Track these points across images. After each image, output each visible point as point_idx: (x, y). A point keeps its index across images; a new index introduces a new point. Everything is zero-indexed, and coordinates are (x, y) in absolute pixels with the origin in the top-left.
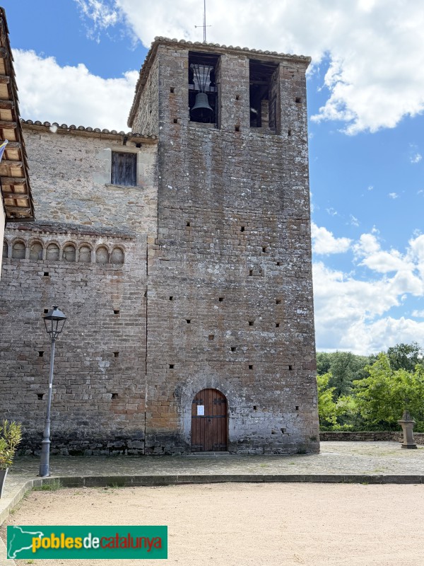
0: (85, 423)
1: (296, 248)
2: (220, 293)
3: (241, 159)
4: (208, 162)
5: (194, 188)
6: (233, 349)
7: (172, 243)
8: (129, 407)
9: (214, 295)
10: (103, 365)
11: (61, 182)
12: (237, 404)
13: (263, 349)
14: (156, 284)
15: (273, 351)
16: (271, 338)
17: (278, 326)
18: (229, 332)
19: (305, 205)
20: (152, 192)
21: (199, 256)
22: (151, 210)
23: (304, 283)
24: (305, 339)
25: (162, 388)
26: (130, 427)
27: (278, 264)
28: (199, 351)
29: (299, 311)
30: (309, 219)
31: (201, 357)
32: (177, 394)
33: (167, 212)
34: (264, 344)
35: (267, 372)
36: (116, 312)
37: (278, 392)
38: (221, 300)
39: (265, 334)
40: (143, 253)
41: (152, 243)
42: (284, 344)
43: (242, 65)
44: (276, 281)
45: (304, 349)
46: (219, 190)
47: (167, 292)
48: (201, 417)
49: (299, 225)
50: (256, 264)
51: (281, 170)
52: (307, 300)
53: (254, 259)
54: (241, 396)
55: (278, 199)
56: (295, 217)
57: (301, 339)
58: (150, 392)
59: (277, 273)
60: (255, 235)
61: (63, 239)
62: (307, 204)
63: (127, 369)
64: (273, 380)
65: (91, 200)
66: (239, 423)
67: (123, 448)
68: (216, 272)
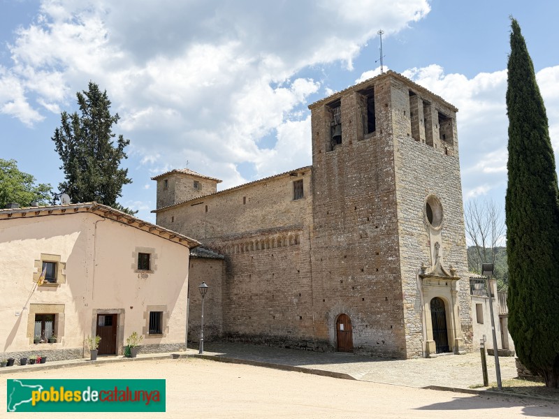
0: (290, 332)
1: (387, 214)
2: (344, 252)
3: (353, 161)
4: (336, 170)
5: (330, 189)
6: (353, 288)
7: (321, 227)
8: (306, 324)
9: (341, 255)
10: (295, 301)
11: (275, 206)
12: (356, 323)
13: (369, 287)
14: (315, 252)
15: (375, 288)
16: (373, 279)
17: (377, 270)
18: (350, 277)
19: (391, 181)
20: (310, 199)
21: (333, 232)
22: (309, 210)
23: (393, 238)
24: (394, 278)
25: (320, 313)
26: (307, 335)
27: (377, 227)
28: (335, 290)
29: (390, 259)
30: (395, 190)
31: (338, 294)
32: (327, 317)
33: (318, 209)
34: (370, 283)
35: (372, 302)
36: (299, 271)
37: (379, 316)
38: (345, 257)
39: (370, 277)
40: (307, 235)
41: (312, 228)
42: (381, 282)
43: (352, 98)
44: (375, 239)
45: (394, 285)
46: (342, 186)
47: (319, 257)
48: (342, 331)
49: (388, 196)
50: (363, 230)
51: (376, 161)
52: (395, 250)
53: (362, 227)
54: (358, 318)
55: (375, 182)
56: (386, 191)
57: (392, 278)
58: (315, 316)
59: (375, 234)
60: (362, 210)
61: (276, 236)
62: (393, 180)
63: (305, 303)
64: (376, 307)
65: (287, 211)
66: (358, 336)
67: (306, 346)
68: (342, 240)
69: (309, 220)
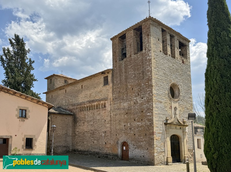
0: (101, 150)
1: (147, 91)
2: (127, 111)
3: (132, 65)
4: (124, 70)
5: (120, 80)
6: (130, 129)
7: (116, 99)
8: (108, 146)
9: (125, 112)
10: (103, 135)
11: (95, 89)
12: (131, 146)
13: (137, 129)
14: (113, 111)
15: (140, 129)
16: (140, 125)
17: (142, 120)
18: (129, 124)
19: (150, 74)
20: (111, 85)
21: (122, 101)
22: (111, 90)
23: (150, 103)
24: (150, 124)
25: (114, 141)
26: (108, 152)
27: (142, 98)
28: (122, 130)
29: (148, 114)
30: (152, 79)
31: (123, 132)
32: (117, 143)
33: (115, 90)
34: (138, 127)
35: (139, 136)
36: (105, 120)
37: (142, 143)
38: (127, 113)
39: (138, 123)
40: (110, 103)
41: (112, 100)
42: (143, 126)
43: (131, 33)
44: (142, 104)
45: (150, 127)
46: (126, 78)
47: (115, 113)
48: (125, 150)
49: (148, 82)
50: (136, 100)
51: (143, 64)
52: (151, 110)
53: (135, 98)
54: (132, 144)
55: (142, 75)
56: (147, 80)
57: (149, 124)
58: (112, 142)
59: (142, 102)
60: (135, 90)
61: (96, 103)
62: (151, 74)
63: (108, 136)
64: (140, 139)
65: (101, 91)
66: (131, 153)
67: (107, 157)
68: (126, 105)
69: (110, 96)
